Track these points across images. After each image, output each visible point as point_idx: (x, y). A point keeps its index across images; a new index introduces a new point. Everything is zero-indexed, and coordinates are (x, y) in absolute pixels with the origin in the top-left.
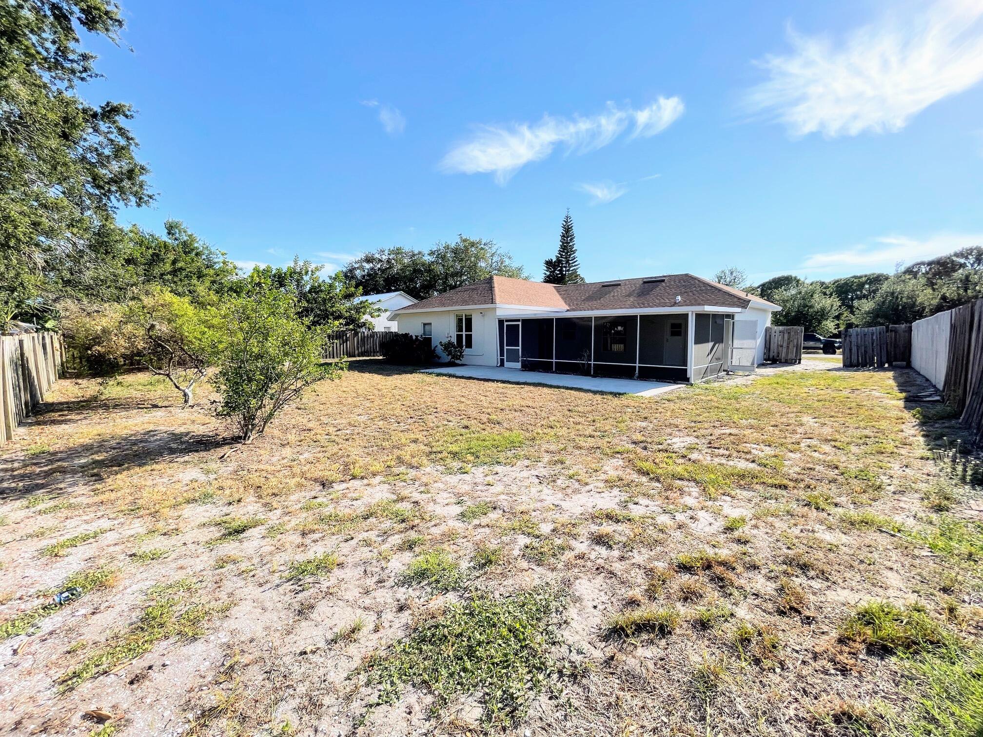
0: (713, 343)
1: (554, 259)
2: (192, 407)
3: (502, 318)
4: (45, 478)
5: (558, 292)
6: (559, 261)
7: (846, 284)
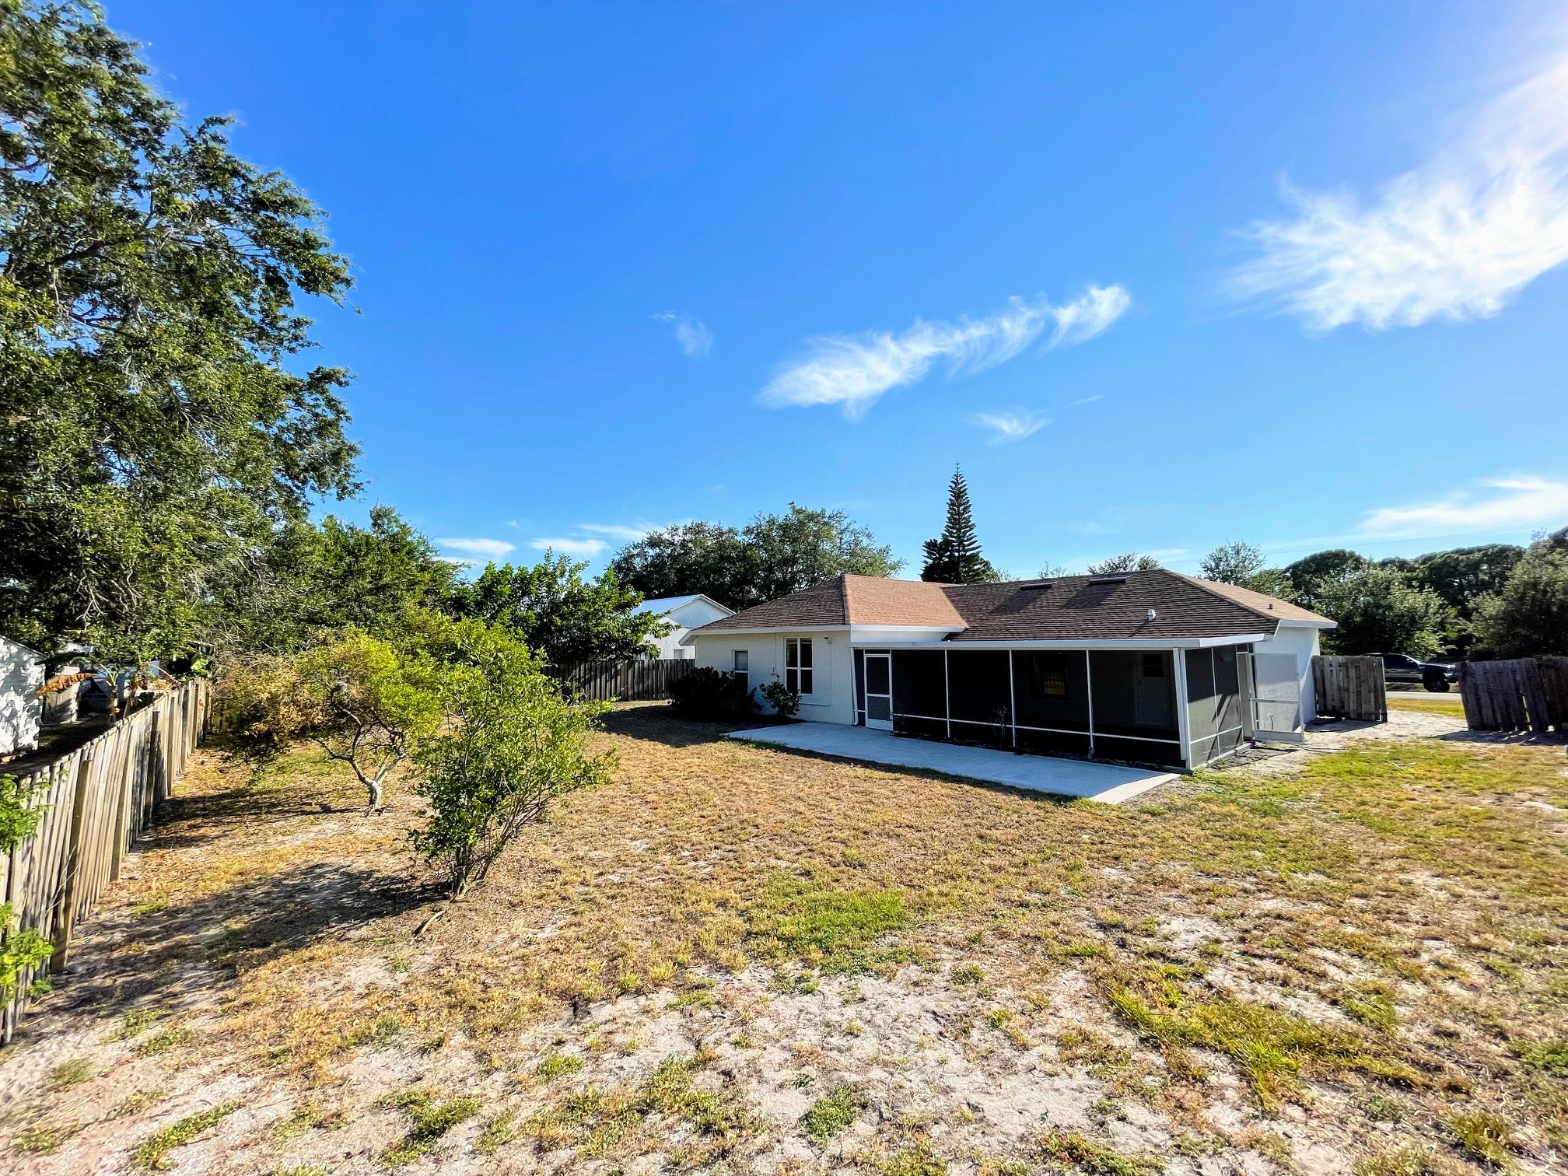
0: (1220, 696)
1: (940, 540)
2: (379, 811)
3: (860, 647)
4: (154, 969)
5: (949, 597)
6: (947, 543)
7: (1445, 564)
